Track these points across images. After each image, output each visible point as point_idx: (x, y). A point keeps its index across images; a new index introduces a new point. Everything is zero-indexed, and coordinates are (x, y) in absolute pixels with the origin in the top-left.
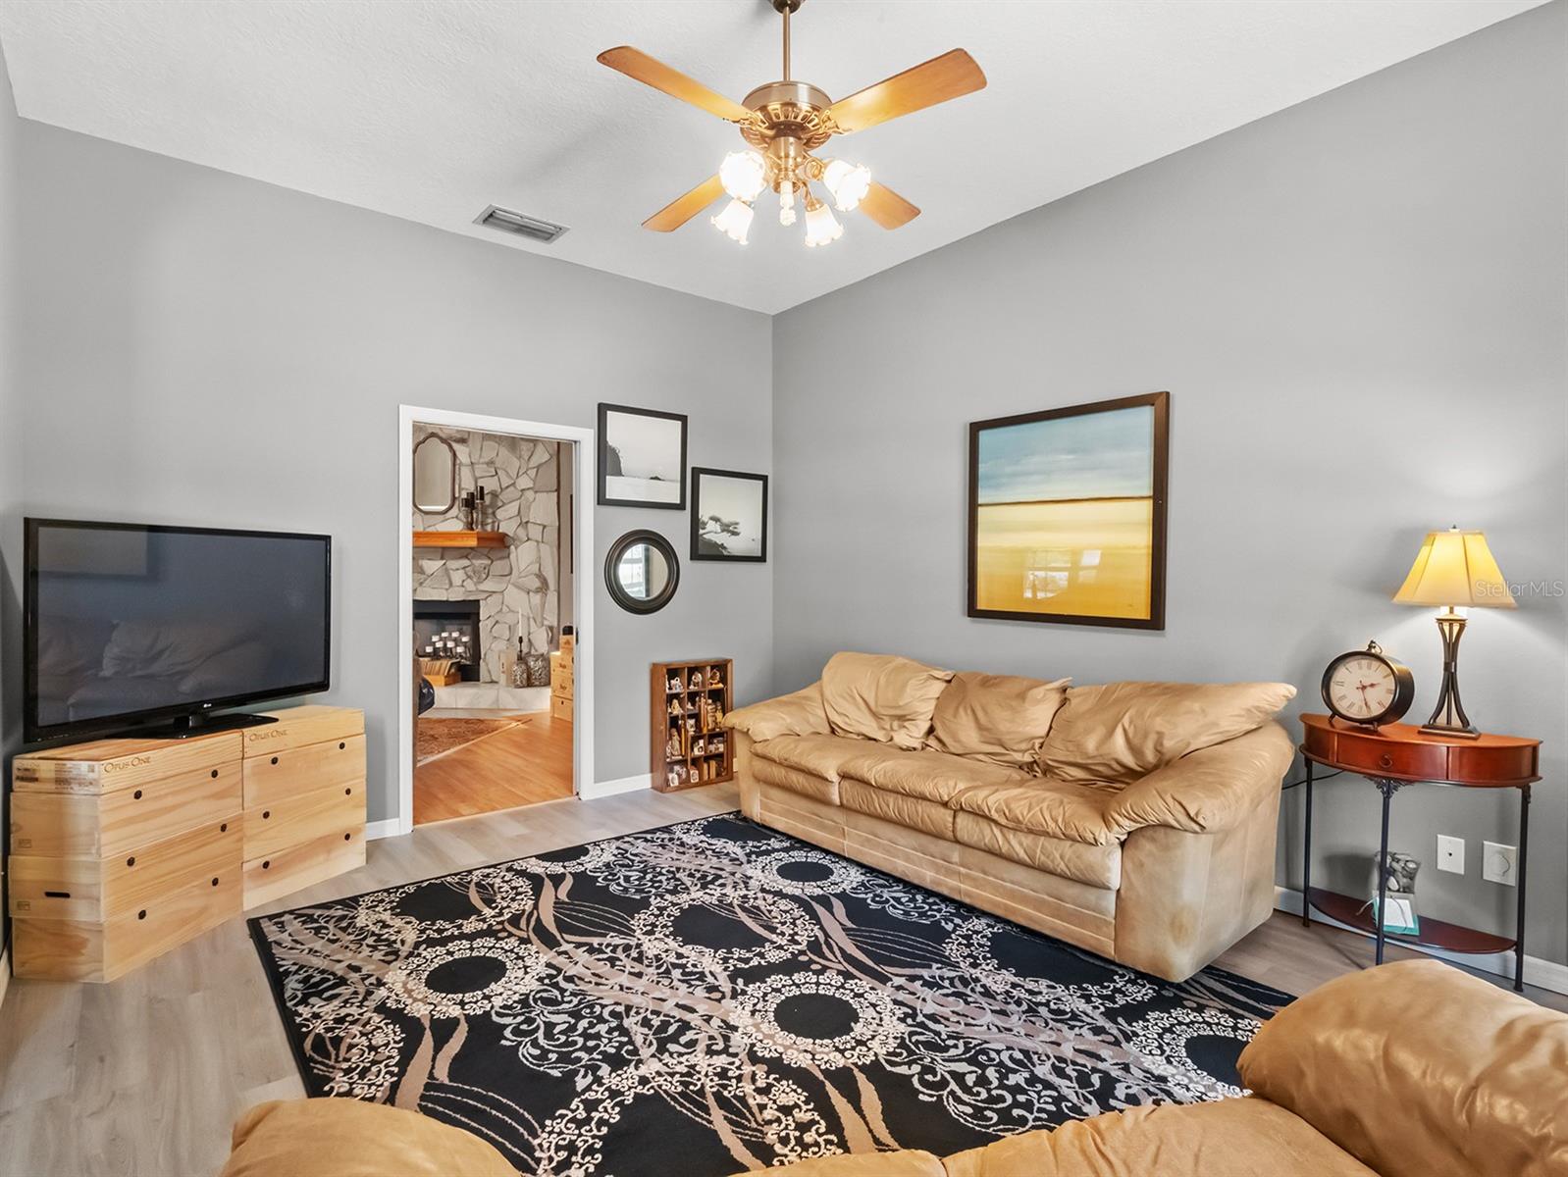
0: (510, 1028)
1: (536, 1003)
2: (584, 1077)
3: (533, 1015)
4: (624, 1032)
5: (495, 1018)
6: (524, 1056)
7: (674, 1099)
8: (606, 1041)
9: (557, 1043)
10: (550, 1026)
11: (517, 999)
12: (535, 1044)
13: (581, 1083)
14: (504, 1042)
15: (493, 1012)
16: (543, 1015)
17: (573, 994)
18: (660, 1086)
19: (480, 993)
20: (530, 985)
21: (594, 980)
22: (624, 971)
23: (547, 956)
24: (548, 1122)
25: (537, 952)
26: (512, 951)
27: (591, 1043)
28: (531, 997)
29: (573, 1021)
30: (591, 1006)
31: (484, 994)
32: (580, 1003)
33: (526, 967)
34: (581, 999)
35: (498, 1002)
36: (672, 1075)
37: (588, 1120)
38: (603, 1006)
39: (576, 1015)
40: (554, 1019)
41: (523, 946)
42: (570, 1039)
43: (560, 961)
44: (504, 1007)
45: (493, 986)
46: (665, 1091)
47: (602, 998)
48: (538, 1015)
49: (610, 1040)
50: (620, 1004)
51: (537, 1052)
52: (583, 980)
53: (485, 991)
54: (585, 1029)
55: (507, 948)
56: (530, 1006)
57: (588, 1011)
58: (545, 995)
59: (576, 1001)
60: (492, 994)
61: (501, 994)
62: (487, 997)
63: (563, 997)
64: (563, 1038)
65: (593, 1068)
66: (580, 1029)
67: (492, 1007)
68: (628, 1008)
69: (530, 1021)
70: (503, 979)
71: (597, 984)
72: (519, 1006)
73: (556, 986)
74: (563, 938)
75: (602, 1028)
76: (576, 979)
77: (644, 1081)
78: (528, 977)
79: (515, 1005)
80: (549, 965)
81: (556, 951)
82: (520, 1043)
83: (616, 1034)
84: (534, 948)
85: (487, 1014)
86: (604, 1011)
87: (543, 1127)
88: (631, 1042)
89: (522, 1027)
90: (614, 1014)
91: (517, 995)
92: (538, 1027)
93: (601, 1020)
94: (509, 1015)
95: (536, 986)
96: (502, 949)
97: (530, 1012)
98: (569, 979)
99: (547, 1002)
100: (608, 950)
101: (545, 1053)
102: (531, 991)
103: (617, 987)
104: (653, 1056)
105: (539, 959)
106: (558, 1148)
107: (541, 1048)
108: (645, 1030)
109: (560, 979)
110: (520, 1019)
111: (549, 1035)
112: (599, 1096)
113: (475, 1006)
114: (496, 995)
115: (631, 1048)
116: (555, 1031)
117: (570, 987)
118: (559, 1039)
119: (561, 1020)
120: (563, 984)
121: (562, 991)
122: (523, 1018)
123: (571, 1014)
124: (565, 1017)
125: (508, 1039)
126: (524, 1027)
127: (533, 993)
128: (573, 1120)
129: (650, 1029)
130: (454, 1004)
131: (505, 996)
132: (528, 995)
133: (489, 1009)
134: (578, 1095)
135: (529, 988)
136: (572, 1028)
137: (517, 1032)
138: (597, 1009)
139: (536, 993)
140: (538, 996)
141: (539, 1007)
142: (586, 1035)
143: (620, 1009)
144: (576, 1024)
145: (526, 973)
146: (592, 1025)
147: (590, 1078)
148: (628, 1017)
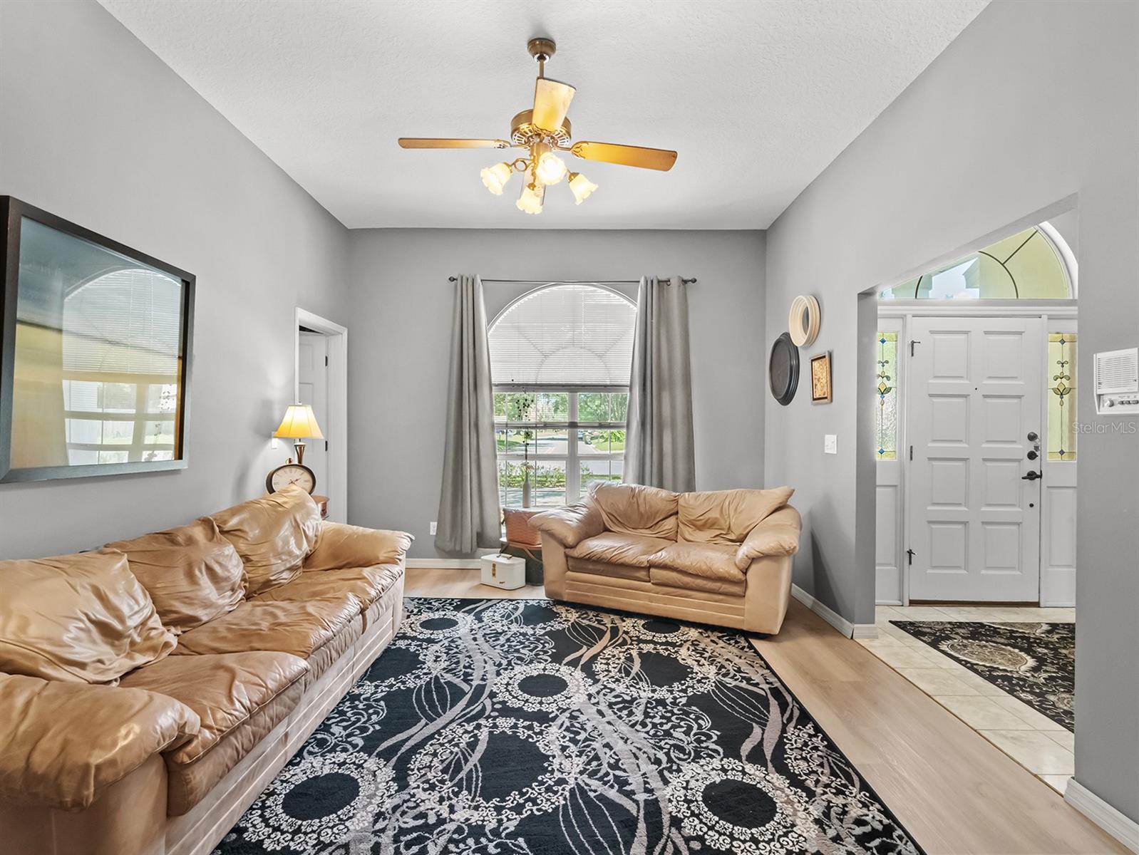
0: (713, 740)
1: (690, 753)
2: (681, 702)
3: (695, 744)
4: (646, 715)
5: (721, 750)
6: (708, 722)
7: (646, 681)
8: (660, 714)
9: (687, 722)
10: (687, 733)
11: (702, 760)
12: (700, 727)
13: (684, 700)
14: (719, 733)
15: (722, 755)
16: (689, 743)
17: (661, 748)
18: (649, 687)
19: (729, 777)
20: (689, 769)
21: (639, 754)
22: (614, 753)
23: (663, 793)
24: (706, 692)
25: (670, 801)
26: (693, 814)
27: (669, 715)
28: (691, 758)
29: (672, 731)
30: (655, 735)
31: (726, 775)
32: (661, 740)
33: (686, 788)
34: (658, 743)
35: (716, 763)
36: (640, 688)
37: (688, 687)
38: (647, 733)
39: (668, 734)
40: (682, 736)
41: (680, 815)
42: (679, 721)
43: (655, 783)
44: (712, 757)
45: (718, 780)
46: (648, 684)
47: (644, 738)
48: (691, 742)
49: (657, 713)
50: (636, 730)
51: (700, 721)
52: (648, 757)
53: (725, 777)
54: (666, 723)
55: (697, 821)
56: (695, 751)
57: (658, 733)
58: (681, 756)
59: (662, 743)
60: (720, 772)
61: (713, 769)
62: (724, 771)
63: (669, 749)
64: (682, 724)
65: (674, 703)
66: (670, 724)
67: (722, 760)
68: (633, 726)
69: (699, 741)
70: (708, 783)
71: (640, 749)
72: (702, 754)
73: (670, 760)
74: (638, 811)
75: (657, 720)
76: (652, 760)
77: (654, 691)
78: (687, 778)
79: (705, 756)
80: (666, 782)
81: (653, 795)
82: (709, 730)
83: (651, 714)
84: (671, 808)
85: (726, 756)
86: (649, 729)
87: (708, 691)
88: (647, 707)
89: (705, 739)
90: (644, 725)
91: (701, 764)
92: (695, 735)
93: (654, 725)
94: (711, 750)
95: (685, 767)
96: (701, 822)
97: (696, 747)
98: (657, 762)
99: (682, 750)
100: (611, 777)
101: (696, 720)
102: (689, 763)
103: (629, 742)
104: (640, 698)
105: (670, 795)
106: (705, 683)
107: (697, 723)
108: (634, 710)
109: (664, 765)
110: (704, 745)
111: (690, 728)
112: (678, 693)
113: (734, 766)
114: (716, 770)
115: (649, 705)
116: (685, 729)
117: (661, 755)
118: (685, 724)
119: (678, 734)
120: (664, 759)
121: (667, 754)
122: (702, 745)
123: (671, 735)
124: (675, 734)
125: (715, 735)
126: (703, 738)
127: (689, 760)
128: (694, 689)
129: (632, 710)
130: (750, 775)
131: (711, 767)
132: (693, 760)
133: (724, 759)
134: (687, 696)
135: (690, 766)
136: (674, 727)
137: (709, 737)
138: (652, 732)
139: (686, 759)
140: (686, 757)
141: (689, 748)
142: (669, 720)
143: (638, 727)
144: (671, 729)
145: (688, 782)
146: (661, 724)
147: (678, 701)
148: (638, 721)
